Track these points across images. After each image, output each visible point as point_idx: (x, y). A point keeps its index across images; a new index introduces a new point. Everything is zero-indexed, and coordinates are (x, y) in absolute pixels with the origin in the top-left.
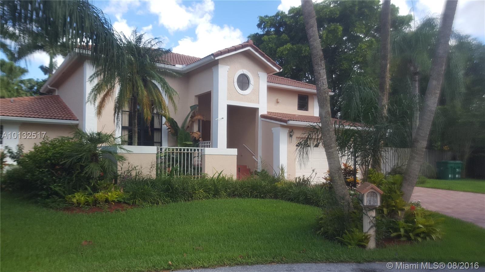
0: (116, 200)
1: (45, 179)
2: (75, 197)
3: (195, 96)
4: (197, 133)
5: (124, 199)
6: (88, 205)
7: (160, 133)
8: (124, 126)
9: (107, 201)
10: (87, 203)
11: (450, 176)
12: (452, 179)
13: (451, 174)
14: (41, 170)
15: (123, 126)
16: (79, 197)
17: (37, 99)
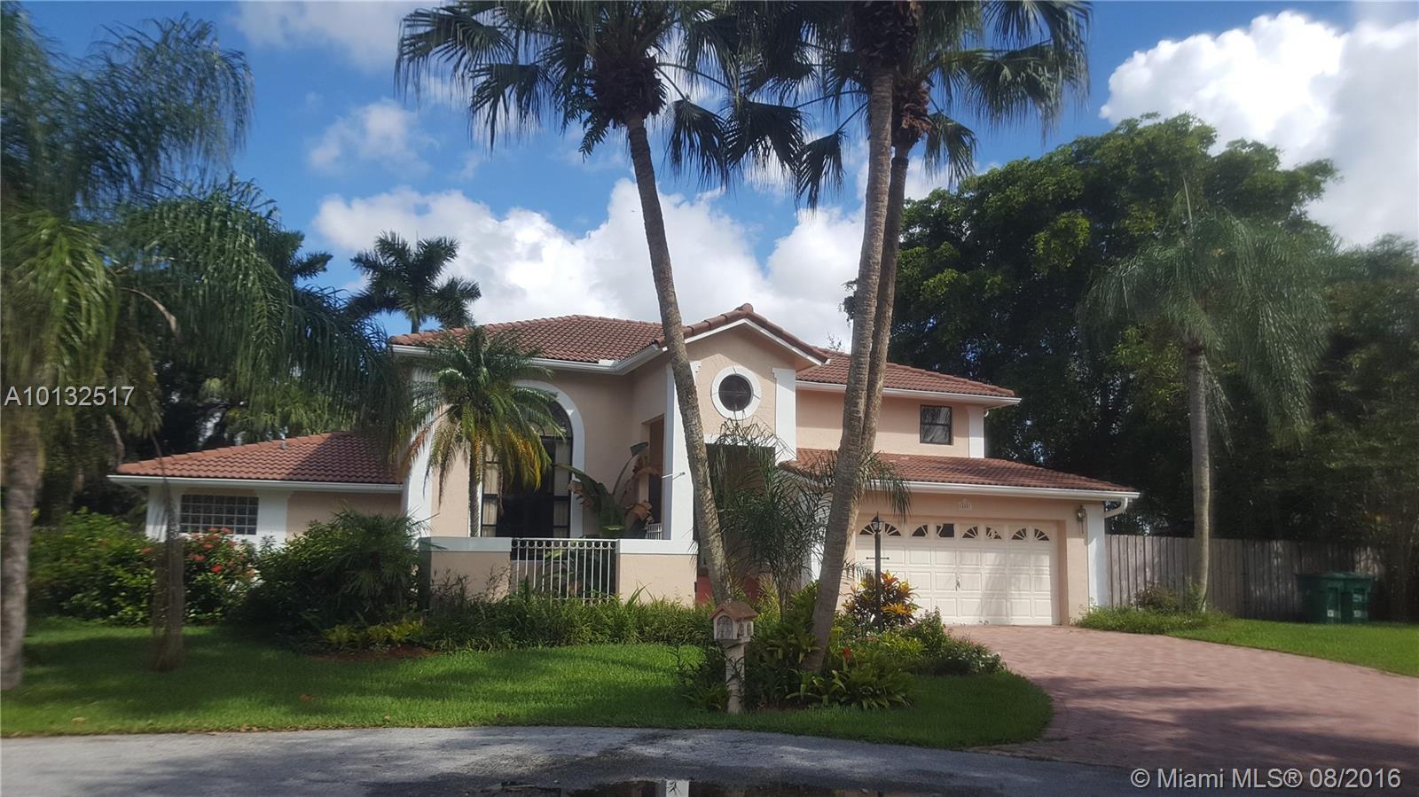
0: (403, 640)
1: (289, 599)
2: (334, 631)
3: (643, 424)
4: (643, 506)
5: (421, 637)
6: (355, 647)
7: (567, 507)
8: (487, 495)
9: (389, 640)
10: (352, 643)
11: (1331, 613)
12: (1336, 621)
13: (1335, 607)
14: (285, 584)
15: (486, 492)
16: (341, 633)
17: (337, 438)
